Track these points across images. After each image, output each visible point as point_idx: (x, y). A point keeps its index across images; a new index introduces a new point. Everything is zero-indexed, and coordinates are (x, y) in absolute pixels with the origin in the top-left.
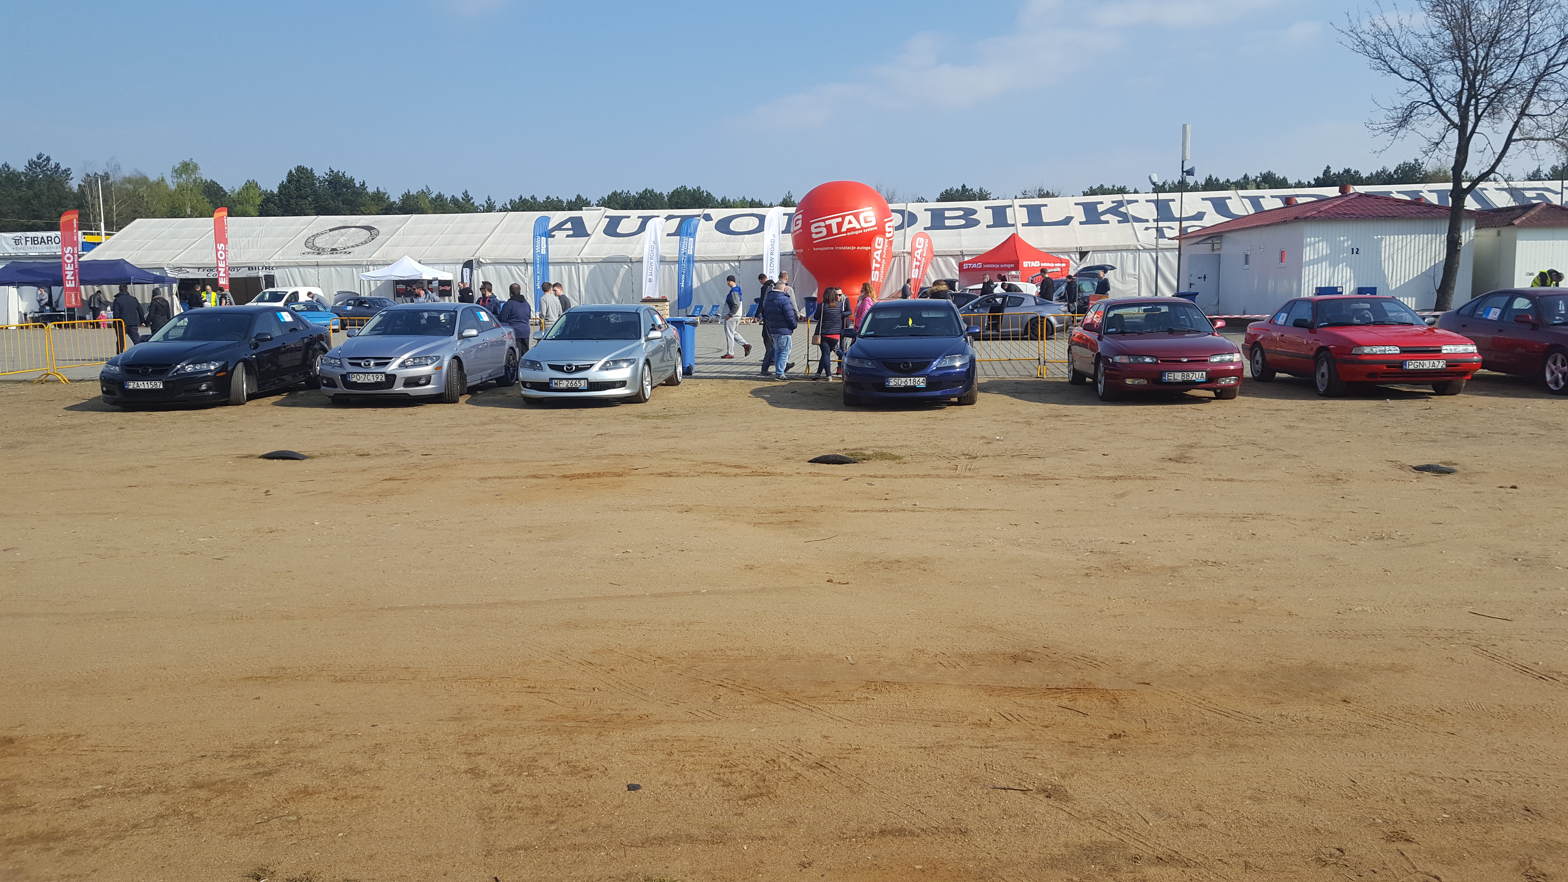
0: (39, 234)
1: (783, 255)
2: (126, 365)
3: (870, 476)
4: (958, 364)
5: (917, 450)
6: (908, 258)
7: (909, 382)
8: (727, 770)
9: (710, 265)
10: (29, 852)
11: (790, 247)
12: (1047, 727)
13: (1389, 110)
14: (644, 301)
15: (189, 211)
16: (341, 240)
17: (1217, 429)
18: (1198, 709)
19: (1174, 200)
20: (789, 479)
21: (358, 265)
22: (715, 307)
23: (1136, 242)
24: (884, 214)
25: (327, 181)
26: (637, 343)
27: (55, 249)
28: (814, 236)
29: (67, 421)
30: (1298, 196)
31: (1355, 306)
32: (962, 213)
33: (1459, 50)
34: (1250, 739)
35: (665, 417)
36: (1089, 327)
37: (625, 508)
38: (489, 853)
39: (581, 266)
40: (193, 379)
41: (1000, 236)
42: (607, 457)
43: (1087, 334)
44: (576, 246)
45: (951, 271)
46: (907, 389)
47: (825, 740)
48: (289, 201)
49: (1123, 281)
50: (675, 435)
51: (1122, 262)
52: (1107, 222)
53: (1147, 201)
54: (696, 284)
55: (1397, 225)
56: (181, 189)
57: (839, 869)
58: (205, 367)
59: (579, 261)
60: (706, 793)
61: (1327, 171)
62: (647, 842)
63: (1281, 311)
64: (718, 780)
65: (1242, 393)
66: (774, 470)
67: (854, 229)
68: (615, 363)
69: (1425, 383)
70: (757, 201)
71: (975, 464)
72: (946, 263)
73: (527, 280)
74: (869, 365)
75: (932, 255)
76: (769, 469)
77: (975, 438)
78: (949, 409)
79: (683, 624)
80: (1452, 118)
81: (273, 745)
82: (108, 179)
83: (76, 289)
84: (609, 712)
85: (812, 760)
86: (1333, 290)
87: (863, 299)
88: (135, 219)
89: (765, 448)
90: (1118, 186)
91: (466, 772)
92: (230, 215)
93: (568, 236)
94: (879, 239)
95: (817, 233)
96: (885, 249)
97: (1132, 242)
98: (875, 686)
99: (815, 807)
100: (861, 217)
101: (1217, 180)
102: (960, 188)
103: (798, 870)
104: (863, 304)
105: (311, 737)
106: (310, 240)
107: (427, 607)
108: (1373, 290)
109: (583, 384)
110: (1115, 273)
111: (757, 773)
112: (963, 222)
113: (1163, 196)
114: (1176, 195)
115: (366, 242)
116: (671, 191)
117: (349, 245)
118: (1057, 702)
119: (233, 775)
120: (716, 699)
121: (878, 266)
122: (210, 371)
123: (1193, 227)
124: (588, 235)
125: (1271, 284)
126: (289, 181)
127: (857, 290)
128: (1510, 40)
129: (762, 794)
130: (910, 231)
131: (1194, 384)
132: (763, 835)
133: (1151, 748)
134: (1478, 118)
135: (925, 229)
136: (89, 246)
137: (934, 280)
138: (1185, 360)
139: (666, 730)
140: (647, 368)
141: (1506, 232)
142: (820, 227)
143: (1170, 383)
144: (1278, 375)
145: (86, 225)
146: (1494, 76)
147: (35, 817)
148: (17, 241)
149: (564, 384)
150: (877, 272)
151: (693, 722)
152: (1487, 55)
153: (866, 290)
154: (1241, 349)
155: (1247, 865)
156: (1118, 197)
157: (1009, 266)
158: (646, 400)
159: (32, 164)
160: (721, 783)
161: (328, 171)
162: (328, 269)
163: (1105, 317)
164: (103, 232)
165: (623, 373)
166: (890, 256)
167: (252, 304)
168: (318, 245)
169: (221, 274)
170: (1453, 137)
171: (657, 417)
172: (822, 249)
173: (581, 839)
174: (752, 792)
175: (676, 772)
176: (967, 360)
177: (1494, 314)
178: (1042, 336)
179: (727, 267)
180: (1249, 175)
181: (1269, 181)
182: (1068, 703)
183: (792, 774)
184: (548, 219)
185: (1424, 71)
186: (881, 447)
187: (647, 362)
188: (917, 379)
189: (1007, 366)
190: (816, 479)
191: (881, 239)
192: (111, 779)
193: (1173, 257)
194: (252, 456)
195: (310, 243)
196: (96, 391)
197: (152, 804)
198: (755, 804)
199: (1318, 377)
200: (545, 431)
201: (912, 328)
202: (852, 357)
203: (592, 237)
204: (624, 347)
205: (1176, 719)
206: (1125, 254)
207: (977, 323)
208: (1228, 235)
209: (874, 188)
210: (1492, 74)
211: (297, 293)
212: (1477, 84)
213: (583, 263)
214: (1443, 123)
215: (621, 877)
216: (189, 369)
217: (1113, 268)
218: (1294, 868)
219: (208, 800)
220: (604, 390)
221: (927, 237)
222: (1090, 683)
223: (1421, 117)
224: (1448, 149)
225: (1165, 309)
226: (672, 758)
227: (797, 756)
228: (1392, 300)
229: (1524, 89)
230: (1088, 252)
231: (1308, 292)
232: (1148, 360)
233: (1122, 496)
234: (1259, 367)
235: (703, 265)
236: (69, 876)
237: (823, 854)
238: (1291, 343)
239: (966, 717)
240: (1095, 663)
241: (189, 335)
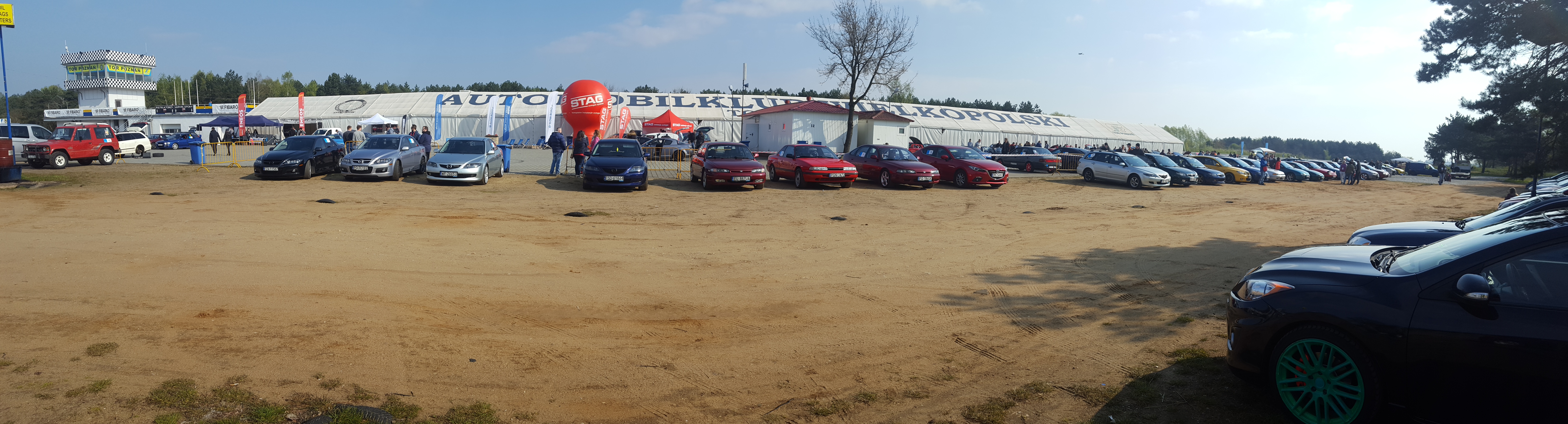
0: (230, 104)
1: (556, 115)
2: (265, 160)
3: (594, 223)
4: (639, 171)
5: (617, 211)
6: (618, 119)
7: (615, 178)
8: (517, 356)
9: (519, 119)
10: (230, 356)
11: (560, 112)
12: (668, 338)
13: (826, 65)
14: (487, 136)
15: (288, 94)
16: (350, 106)
17: (754, 202)
18: (736, 326)
19: (740, 98)
20: (554, 223)
21: (357, 118)
22: (521, 140)
23: (723, 117)
24: (607, 97)
25: (345, 80)
26: (483, 156)
27: (236, 111)
28: (572, 106)
29: (241, 183)
30: (791, 100)
31: (811, 149)
32: (645, 98)
33: (852, 42)
34: (756, 337)
35: (494, 192)
36: (699, 155)
37: (473, 233)
38: (409, 381)
39: (457, 119)
40: (290, 167)
41: (662, 110)
42: (465, 209)
43: (699, 158)
44: (455, 109)
45: (639, 126)
46: (614, 182)
47: (564, 345)
48: (329, 89)
49: (718, 135)
50: (499, 200)
51: (717, 126)
52: (711, 107)
53: (728, 98)
54: (512, 129)
55: (829, 116)
56: (285, 84)
57: (567, 403)
58: (295, 162)
59: (456, 116)
60: (507, 366)
61: (803, 90)
62: (478, 385)
63: (782, 150)
64: (513, 360)
65: (765, 187)
66: (546, 219)
67: (592, 104)
68: (471, 165)
69: (837, 183)
70: (544, 88)
71: (645, 218)
72: (637, 123)
73: (432, 125)
74: (596, 169)
75: (630, 118)
76: (544, 218)
77: (645, 206)
78: (634, 192)
79: (499, 289)
80: (849, 71)
81: (323, 323)
82: (256, 81)
83: (243, 128)
84: (462, 325)
85: (557, 353)
86: (804, 142)
87: (595, 138)
88: (267, 98)
89: (542, 208)
90: (716, 90)
91: (399, 344)
92: (305, 96)
93: (452, 104)
94: (604, 109)
95: (574, 105)
96: (607, 114)
97: (721, 117)
98: (589, 320)
99: (558, 375)
100: (596, 98)
101: (759, 90)
102: (645, 87)
103: (548, 403)
104: (595, 140)
105: (338, 321)
106: (337, 107)
107: (386, 270)
108: (820, 143)
109: (455, 175)
110: (714, 131)
111: (532, 359)
112: (645, 103)
113: (735, 96)
114: (741, 96)
115: (361, 107)
116: (502, 83)
117: (353, 108)
118: (673, 327)
119: (307, 334)
120: (513, 324)
121: (603, 122)
122: (297, 164)
123: (748, 111)
124: (462, 104)
125: (779, 139)
126: (329, 80)
127: (592, 134)
128: (870, 40)
129: (533, 368)
130: (620, 106)
131: (745, 182)
132: (533, 386)
133: (713, 345)
134: (859, 72)
135: (627, 105)
136: (249, 110)
137: (630, 130)
138: (742, 171)
139: (489, 336)
140: (487, 168)
141: (869, 121)
142: (575, 102)
143: (735, 182)
144: (780, 179)
145: (248, 101)
146: (865, 55)
147: (232, 342)
148: (222, 108)
149: (446, 174)
150: (603, 125)
151: (502, 334)
152: (863, 46)
153: (596, 133)
154: (765, 167)
155: (749, 392)
156: (715, 95)
157: (666, 125)
158: (486, 184)
159: (228, 75)
160: (514, 362)
161: (345, 75)
162: (344, 120)
163: (707, 150)
164: (255, 103)
165: (475, 170)
166: (610, 117)
167: (313, 135)
168: (341, 109)
169: (301, 122)
170: (850, 79)
171: (491, 192)
172: (576, 113)
173: (447, 380)
174: (529, 367)
175: (493, 355)
176: (643, 169)
177: (863, 155)
178: (679, 159)
179: (528, 120)
180: (772, 89)
181: (780, 92)
182: (678, 327)
183: (547, 360)
184: (441, 96)
185: (839, 50)
186: (600, 209)
187: (487, 165)
188: (620, 177)
189: (663, 172)
190: (567, 223)
191: (605, 109)
192: (260, 330)
193: (739, 124)
194: (313, 201)
195: (337, 108)
196: (252, 171)
197: (276, 342)
198: (530, 373)
199: (796, 180)
200: (437, 196)
201: (619, 152)
202: (588, 165)
203: (463, 105)
204: (476, 158)
205: (725, 331)
206: (718, 122)
207: (649, 151)
208: (762, 115)
209: (603, 84)
210: (864, 54)
211: (331, 130)
212: (859, 58)
213: (458, 117)
214: (846, 74)
215: (465, 400)
216: (289, 162)
217: (713, 128)
218: (769, 391)
219: (298, 343)
220: (466, 178)
221: (628, 109)
222: (689, 317)
223: (838, 70)
224: (848, 84)
225: (734, 148)
226: (491, 349)
227: (550, 352)
228: (825, 147)
229: (876, 62)
230: (702, 120)
231: (794, 142)
232: (725, 171)
233: (710, 233)
234: (773, 175)
235: (516, 119)
236: (245, 367)
237: (560, 397)
238: (786, 165)
239: (631, 334)
240: (691, 308)
241: (288, 148)
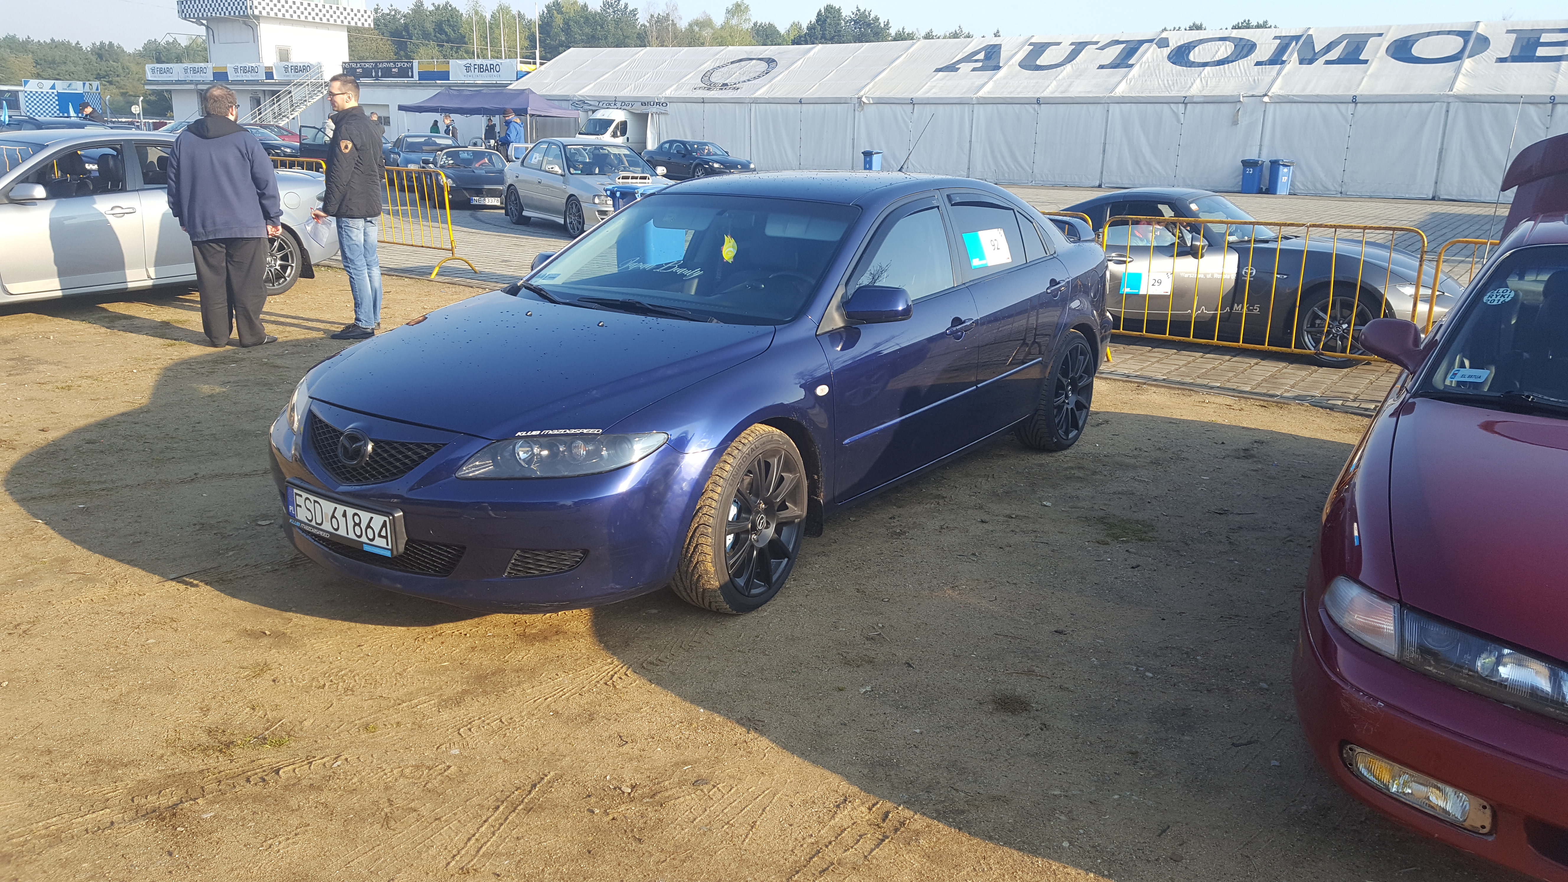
0: (485, 62)
16: (737, 73)
25: (854, 20)
39: (976, 109)
59: (975, 101)
93: (974, 70)
106: (708, 74)
115: (759, 76)
117: (742, 79)
124: (998, 68)
148: (468, 68)
161: (855, 10)
168: (713, 80)
195: (706, 77)
203: (1002, 71)
213: (979, 104)
